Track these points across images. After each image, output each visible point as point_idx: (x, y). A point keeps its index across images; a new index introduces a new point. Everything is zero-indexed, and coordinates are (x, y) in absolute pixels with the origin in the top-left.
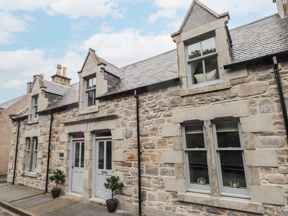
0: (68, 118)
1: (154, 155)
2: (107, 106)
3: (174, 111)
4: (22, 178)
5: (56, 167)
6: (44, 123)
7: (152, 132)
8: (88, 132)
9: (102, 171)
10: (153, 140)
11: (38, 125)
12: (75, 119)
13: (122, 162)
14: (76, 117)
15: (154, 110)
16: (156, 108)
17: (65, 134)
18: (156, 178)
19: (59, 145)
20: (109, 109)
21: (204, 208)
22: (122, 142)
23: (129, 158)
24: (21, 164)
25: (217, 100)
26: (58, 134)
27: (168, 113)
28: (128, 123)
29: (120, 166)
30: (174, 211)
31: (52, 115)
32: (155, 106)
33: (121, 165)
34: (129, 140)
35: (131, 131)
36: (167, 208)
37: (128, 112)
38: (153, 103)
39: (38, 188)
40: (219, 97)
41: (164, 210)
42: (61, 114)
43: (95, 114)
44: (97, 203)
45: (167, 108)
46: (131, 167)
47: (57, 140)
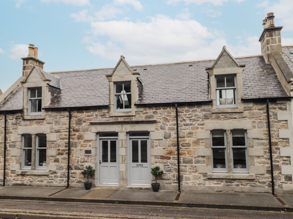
0: (94, 118)
1: (190, 151)
2: (145, 112)
3: (206, 122)
4: (21, 178)
5: (79, 163)
6: (54, 120)
7: (189, 135)
8: (123, 132)
9: (137, 165)
10: (189, 141)
11: (45, 122)
12: (104, 120)
13: (161, 156)
14: (106, 117)
15: (190, 119)
16: (192, 118)
17: (92, 132)
18: (191, 166)
19: (82, 143)
20: (147, 115)
21: (224, 181)
22: (161, 141)
23: (168, 153)
24: (17, 163)
25: (235, 118)
26: (80, 132)
27: (201, 123)
28: (167, 127)
29: (159, 160)
30: (204, 185)
31: (70, 113)
32: (191, 117)
33: (161, 159)
34: (168, 140)
35: (170, 133)
36: (199, 184)
37: (167, 119)
38: (190, 114)
39: (52, 185)
40: (236, 116)
41: (197, 185)
42: (83, 113)
43: (131, 117)
44: (136, 189)
45: (200, 120)
46: (170, 159)
47: (80, 137)
